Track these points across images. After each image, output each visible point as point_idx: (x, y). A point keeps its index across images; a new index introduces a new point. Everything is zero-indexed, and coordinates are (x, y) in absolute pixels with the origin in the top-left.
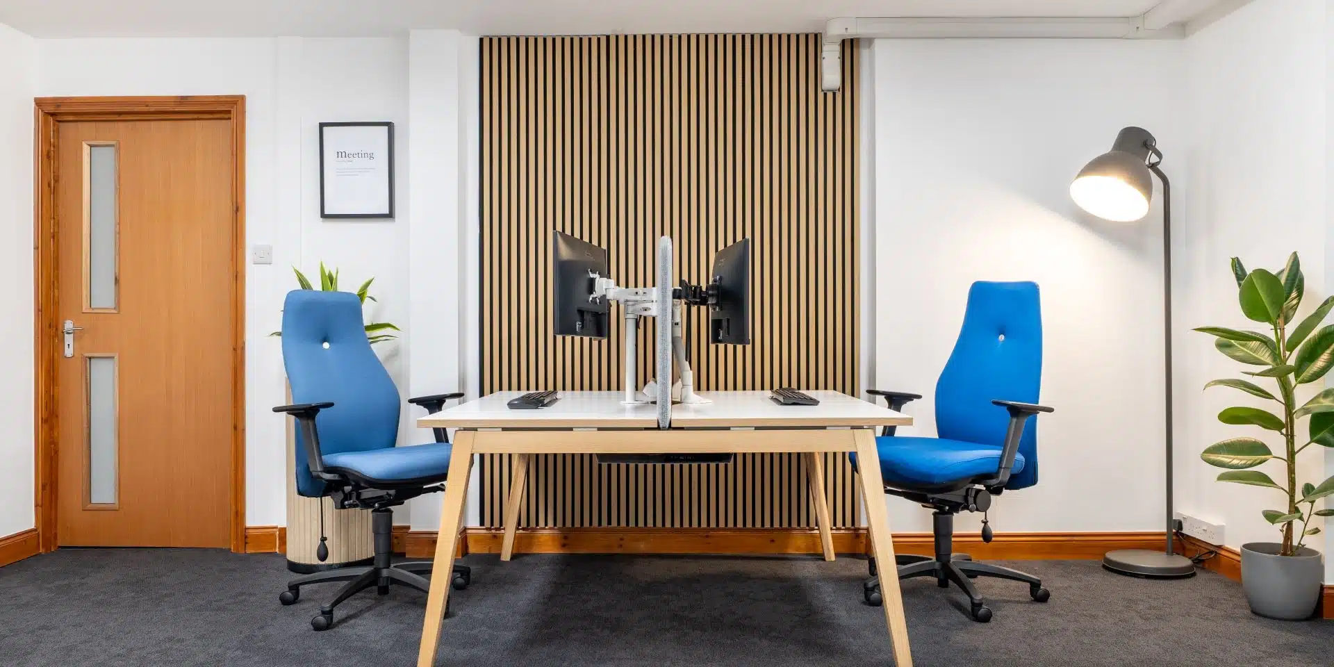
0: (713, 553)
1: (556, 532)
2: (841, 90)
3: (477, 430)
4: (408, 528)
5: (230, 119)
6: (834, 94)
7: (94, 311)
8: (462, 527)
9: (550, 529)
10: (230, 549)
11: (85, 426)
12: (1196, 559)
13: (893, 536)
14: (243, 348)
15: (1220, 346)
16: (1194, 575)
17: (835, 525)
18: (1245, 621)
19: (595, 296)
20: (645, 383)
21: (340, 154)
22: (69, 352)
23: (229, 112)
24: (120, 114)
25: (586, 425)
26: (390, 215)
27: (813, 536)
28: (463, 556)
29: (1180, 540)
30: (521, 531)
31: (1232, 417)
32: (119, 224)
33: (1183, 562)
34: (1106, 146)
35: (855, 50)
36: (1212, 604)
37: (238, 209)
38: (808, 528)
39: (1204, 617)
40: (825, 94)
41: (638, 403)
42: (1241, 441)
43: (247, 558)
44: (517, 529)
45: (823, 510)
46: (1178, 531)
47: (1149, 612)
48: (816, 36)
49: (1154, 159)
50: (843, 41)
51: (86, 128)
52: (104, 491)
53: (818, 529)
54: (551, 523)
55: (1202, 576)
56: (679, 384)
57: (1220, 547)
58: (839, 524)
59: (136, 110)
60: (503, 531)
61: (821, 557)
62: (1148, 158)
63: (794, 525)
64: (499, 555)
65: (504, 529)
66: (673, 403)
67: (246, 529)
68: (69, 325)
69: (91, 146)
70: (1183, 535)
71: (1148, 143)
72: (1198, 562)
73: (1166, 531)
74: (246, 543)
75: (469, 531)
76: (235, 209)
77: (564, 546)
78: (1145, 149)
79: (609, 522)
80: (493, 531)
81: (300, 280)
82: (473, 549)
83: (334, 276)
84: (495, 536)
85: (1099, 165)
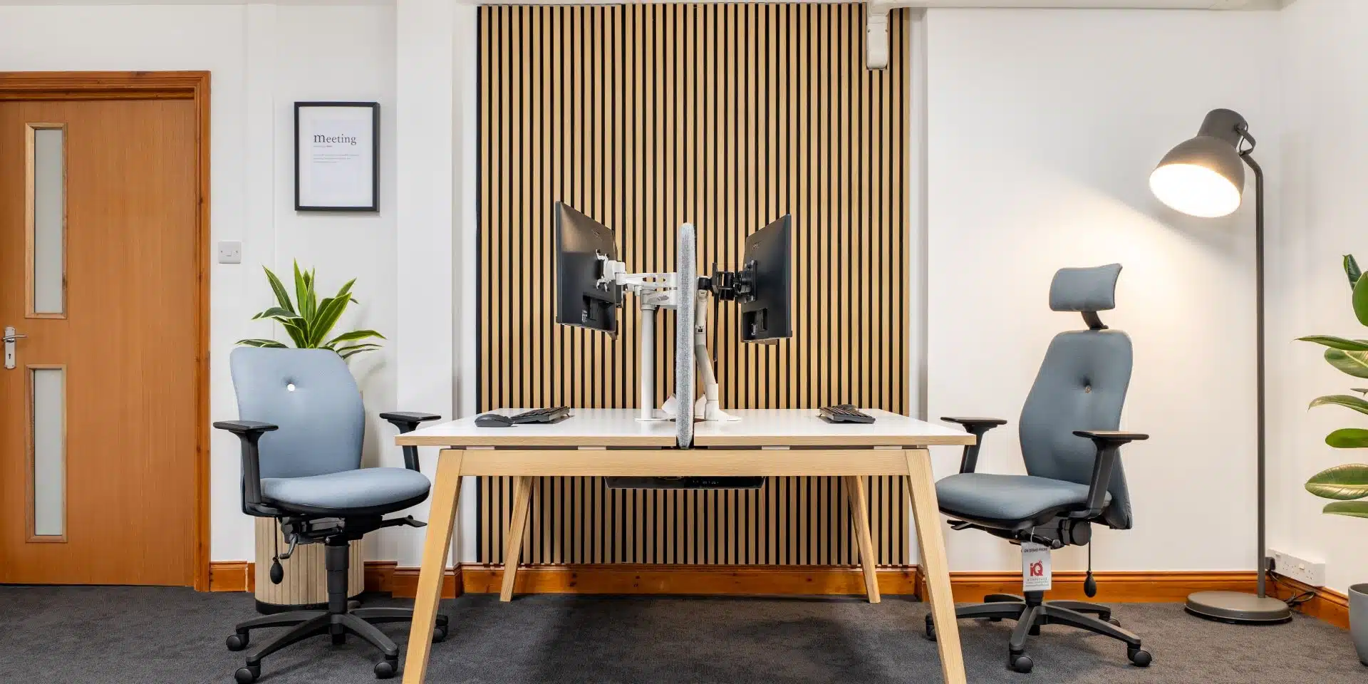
0: (742, 593)
1: (564, 569)
2: (888, 67)
3: (465, 449)
4: (396, 564)
5: (193, 98)
6: (881, 73)
7: (38, 317)
8: (457, 562)
9: (557, 565)
10: (193, 588)
11: (29, 446)
12: (1291, 602)
13: (952, 575)
14: (208, 359)
15: (1331, 357)
16: (1290, 620)
17: (880, 561)
18: (1354, 672)
19: (603, 281)
20: (665, 399)
21: (318, 138)
22: (10, 363)
23: (192, 90)
24: (67, 91)
25: (592, 444)
26: (374, 209)
27: (855, 575)
28: (457, 596)
29: (1272, 580)
30: (523, 568)
31: (1341, 439)
32: (67, 217)
33: (1277, 606)
34: (1192, 131)
35: (904, 21)
36: (1315, 653)
37: (202, 201)
38: (849, 565)
39: (1307, 669)
40: (871, 73)
41: (656, 421)
42: (1351, 467)
43: (209, 598)
44: (519, 565)
45: (867, 545)
46: (1270, 570)
47: (1243, 662)
48: (860, 6)
49: (1246, 145)
50: (891, 11)
51: (29, 108)
52: (50, 522)
53: (862, 567)
54: (557, 560)
55: (1299, 622)
56: (703, 399)
57: (1319, 589)
58: (885, 561)
59: (85, 87)
60: (502, 568)
61: (865, 599)
62: (1239, 145)
63: (834, 561)
64: (498, 595)
65: (504, 565)
66: (695, 421)
67: (211, 564)
68: (10, 332)
69: (36, 129)
70: (1275, 574)
71: (1240, 127)
72: (1294, 604)
73: (1257, 570)
74: (211, 581)
75: (465, 568)
76: (198, 201)
77: (572, 585)
78: (1235, 134)
79: (624, 558)
80: (492, 568)
81: (271, 281)
82: (468, 588)
83: (311, 277)
84: (494, 574)
85: (1183, 153)
